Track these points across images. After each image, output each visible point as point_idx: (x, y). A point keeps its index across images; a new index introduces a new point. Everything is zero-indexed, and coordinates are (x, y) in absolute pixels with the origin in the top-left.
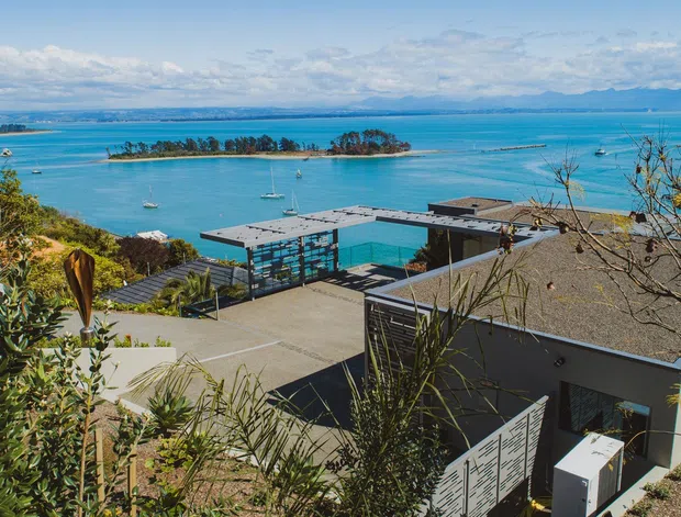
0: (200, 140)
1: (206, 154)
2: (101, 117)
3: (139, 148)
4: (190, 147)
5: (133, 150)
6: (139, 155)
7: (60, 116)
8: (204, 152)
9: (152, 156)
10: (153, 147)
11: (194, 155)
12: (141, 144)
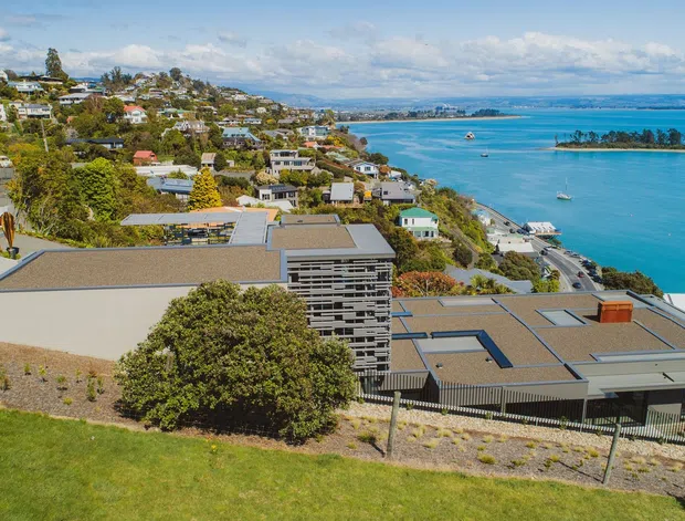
0: (659, 131)
1: (662, 148)
2: (575, 103)
3: (589, 138)
4: (646, 139)
5: (582, 140)
6: (590, 144)
7: (537, 102)
8: (661, 144)
9: (601, 146)
10: (605, 137)
11: (647, 147)
12: (592, 134)
